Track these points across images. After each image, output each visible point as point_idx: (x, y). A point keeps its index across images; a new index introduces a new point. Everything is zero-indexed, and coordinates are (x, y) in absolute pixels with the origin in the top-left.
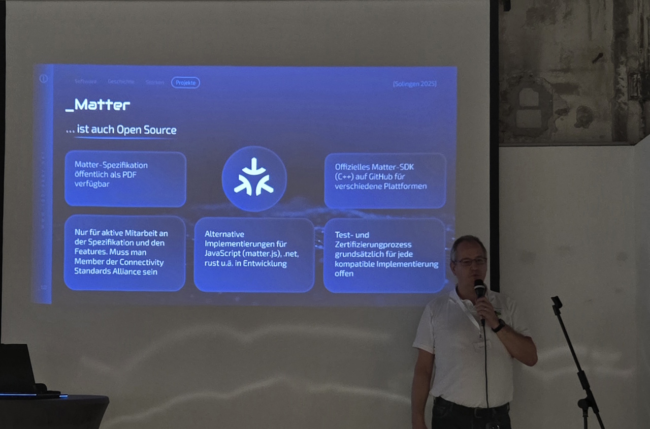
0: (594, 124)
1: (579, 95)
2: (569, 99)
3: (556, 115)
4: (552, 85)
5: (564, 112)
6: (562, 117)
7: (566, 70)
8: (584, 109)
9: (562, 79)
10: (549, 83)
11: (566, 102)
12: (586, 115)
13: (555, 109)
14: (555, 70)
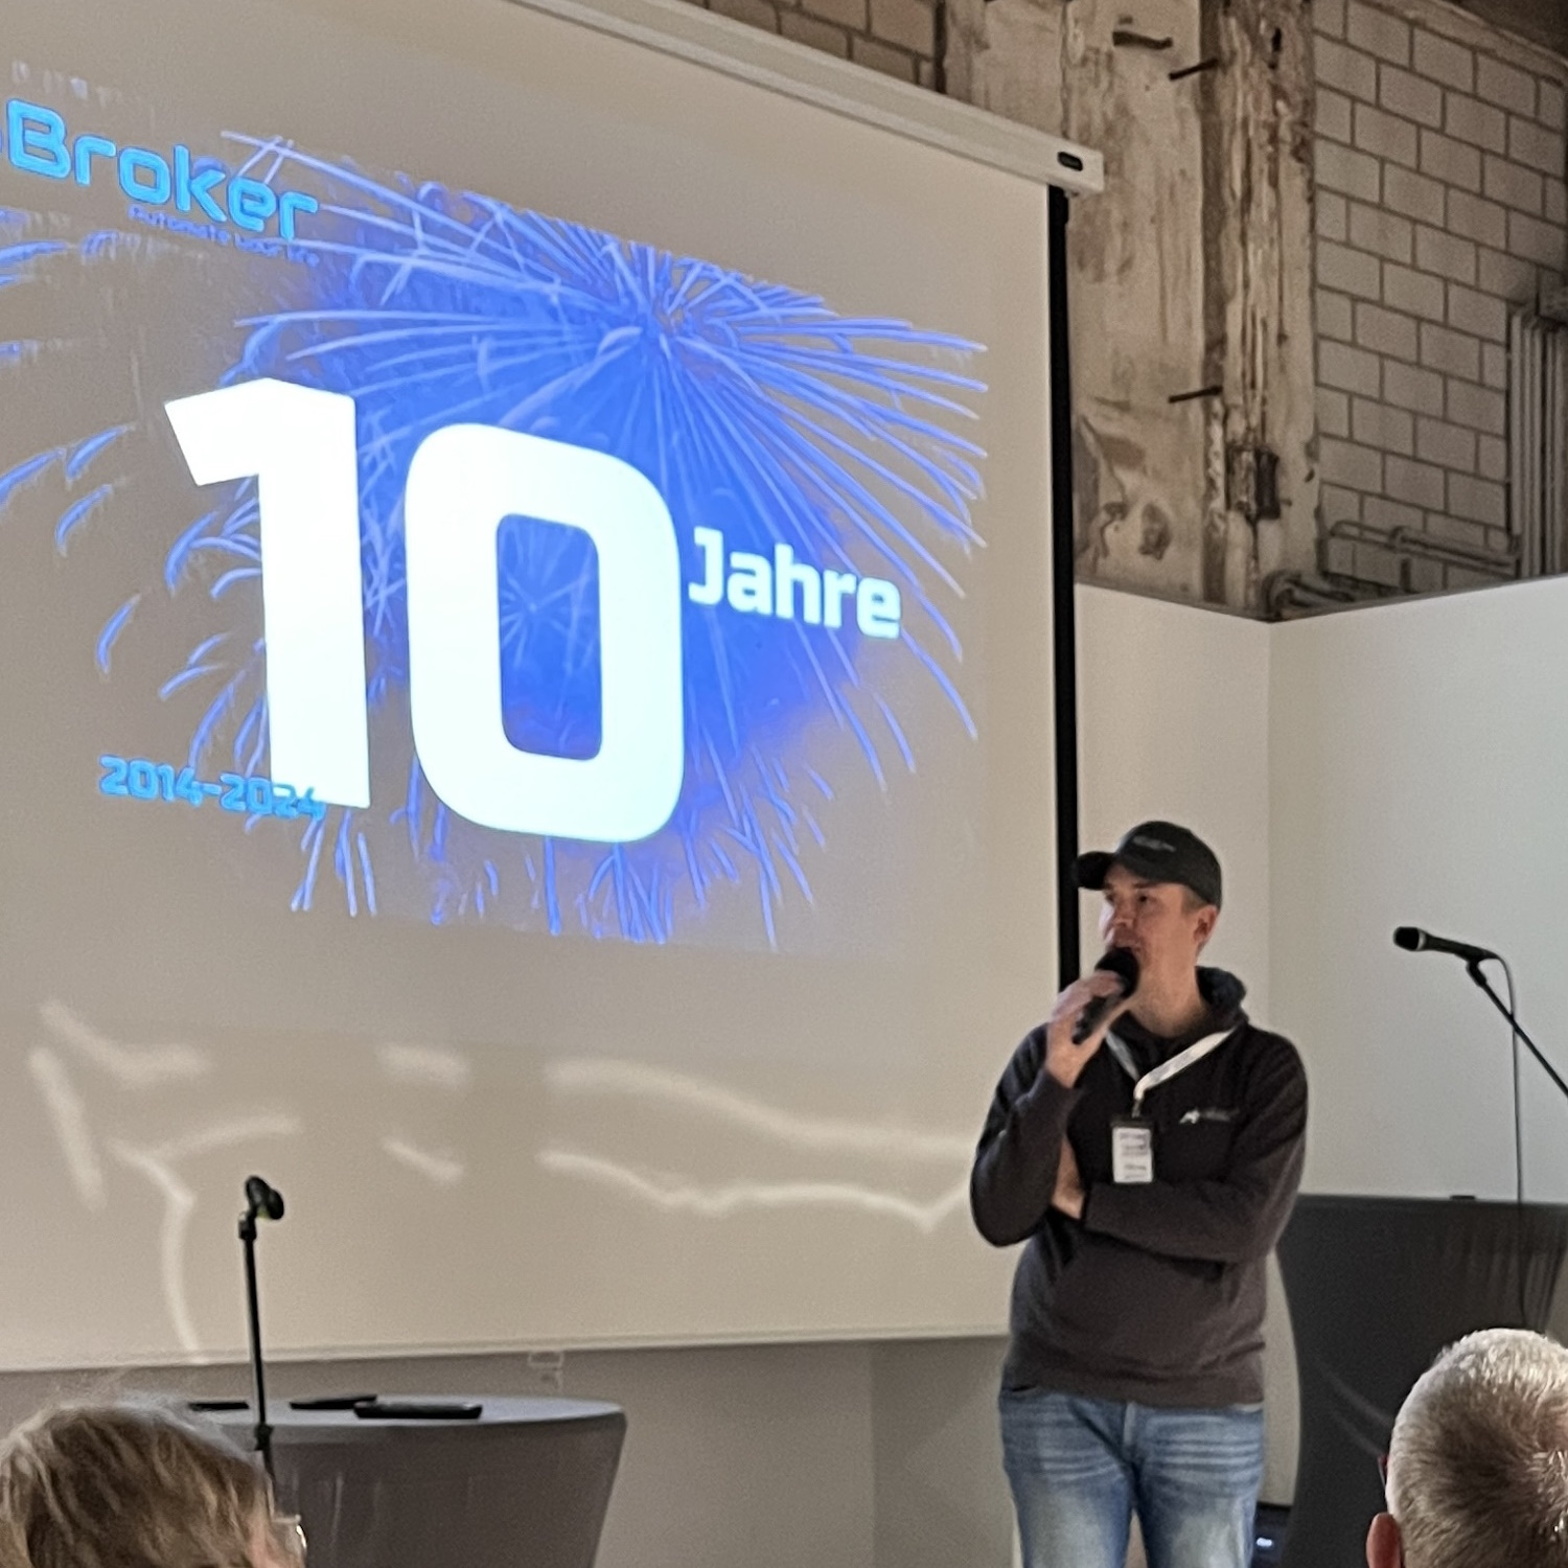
0: (1171, 552)
1: (1144, 472)
2: (1129, 479)
3: (1103, 516)
4: (1098, 437)
5: (1120, 510)
6: (1116, 523)
7: (1123, 407)
8: (1152, 513)
9: (1115, 427)
10: (1091, 429)
11: (1121, 487)
12: (1157, 526)
13: (1103, 500)
14: (1102, 401)
